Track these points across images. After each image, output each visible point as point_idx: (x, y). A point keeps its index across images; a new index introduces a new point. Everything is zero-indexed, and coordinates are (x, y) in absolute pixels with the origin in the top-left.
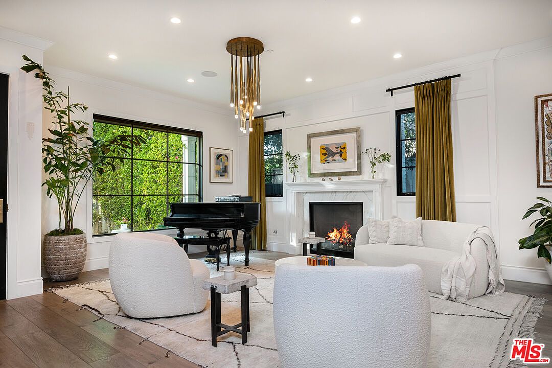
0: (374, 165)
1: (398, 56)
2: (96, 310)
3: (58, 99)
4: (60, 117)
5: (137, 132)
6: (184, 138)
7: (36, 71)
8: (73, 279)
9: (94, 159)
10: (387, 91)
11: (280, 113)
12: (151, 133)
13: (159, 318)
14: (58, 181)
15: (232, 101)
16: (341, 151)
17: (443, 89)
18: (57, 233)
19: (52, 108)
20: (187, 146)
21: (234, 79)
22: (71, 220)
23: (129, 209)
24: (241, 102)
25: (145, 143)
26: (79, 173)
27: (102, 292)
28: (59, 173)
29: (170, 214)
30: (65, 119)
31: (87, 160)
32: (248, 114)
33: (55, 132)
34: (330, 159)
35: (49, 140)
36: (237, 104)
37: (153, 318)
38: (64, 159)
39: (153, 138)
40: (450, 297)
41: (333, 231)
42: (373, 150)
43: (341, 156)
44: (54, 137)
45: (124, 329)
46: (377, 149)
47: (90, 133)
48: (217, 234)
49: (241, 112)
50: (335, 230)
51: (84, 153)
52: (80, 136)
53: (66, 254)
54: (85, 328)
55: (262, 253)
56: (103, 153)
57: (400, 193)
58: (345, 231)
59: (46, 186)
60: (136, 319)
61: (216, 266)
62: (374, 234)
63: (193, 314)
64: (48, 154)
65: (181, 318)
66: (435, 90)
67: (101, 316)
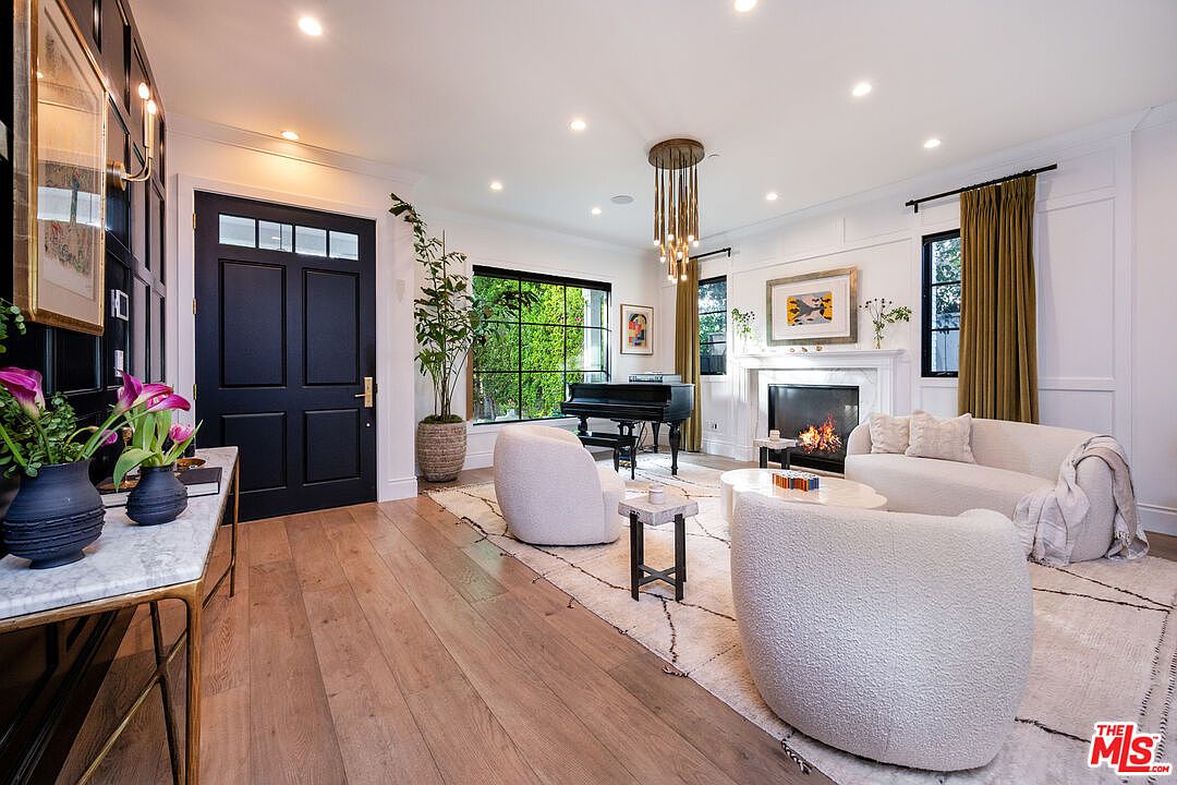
0: (880, 326)
1: (932, 144)
2: (479, 527)
3: (431, 248)
4: (435, 272)
5: (526, 287)
6: (586, 293)
7: (406, 213)
8: (451, 480)
9: (475, 324)
10: (907, 204)
11: (724, 250)
12: (543, 286)
13: (558, 546)
14: (433, 354)
15: (656, 237)
16: (822, 305)
17: (1019, 193)
18: (432, 420)
19: (425, 260)
20: (589, 302)
21: (659, 205)
22: (448, 404)
23: (517, 387)
24: (670, 238)
25: (536, 301)
26: (457, 343)
27: (485, 500)
28: (434, 344)
29: (568, 398)
30: (440, 274)
31: (466, 326)
32: (680, 255)
33: (428, 291)
34: (804, 318)
35: (422, 302)
36: (663, 241)
37: (550, 546)
38: (439, 325)
39: (546, 293)
40: (1031, 555)
41: (808, 430)
42: (879, 302)
43: (822, 312)
44: (428, 298)
45: (513, 557)
46: (887, 301)
47: (470, 291)
48: (631, 428)
49: (670, 253)
50: (812, 429)
51: (462, 317)
52: (457, 295)
53: (443, 448)
54: (465, 550)
55: (695, 457)
56: (486, 317)
57: (926, 371)
58: (829, 430)
59: (419, 361)
60: (528, 544)
61: (630, 473)
62: (881, 438)
63: (603, 544)
64: (421, 320)
65: (587, 549)
66: (1003, 197)
67: (485, 536)
